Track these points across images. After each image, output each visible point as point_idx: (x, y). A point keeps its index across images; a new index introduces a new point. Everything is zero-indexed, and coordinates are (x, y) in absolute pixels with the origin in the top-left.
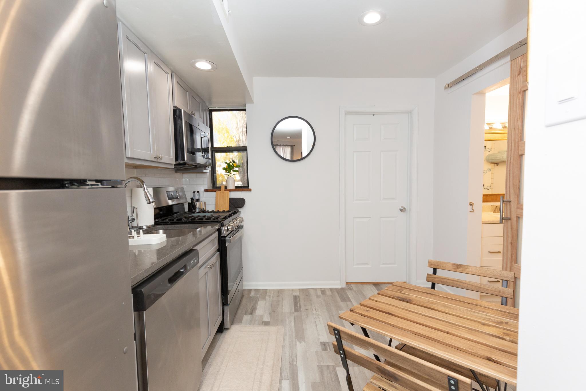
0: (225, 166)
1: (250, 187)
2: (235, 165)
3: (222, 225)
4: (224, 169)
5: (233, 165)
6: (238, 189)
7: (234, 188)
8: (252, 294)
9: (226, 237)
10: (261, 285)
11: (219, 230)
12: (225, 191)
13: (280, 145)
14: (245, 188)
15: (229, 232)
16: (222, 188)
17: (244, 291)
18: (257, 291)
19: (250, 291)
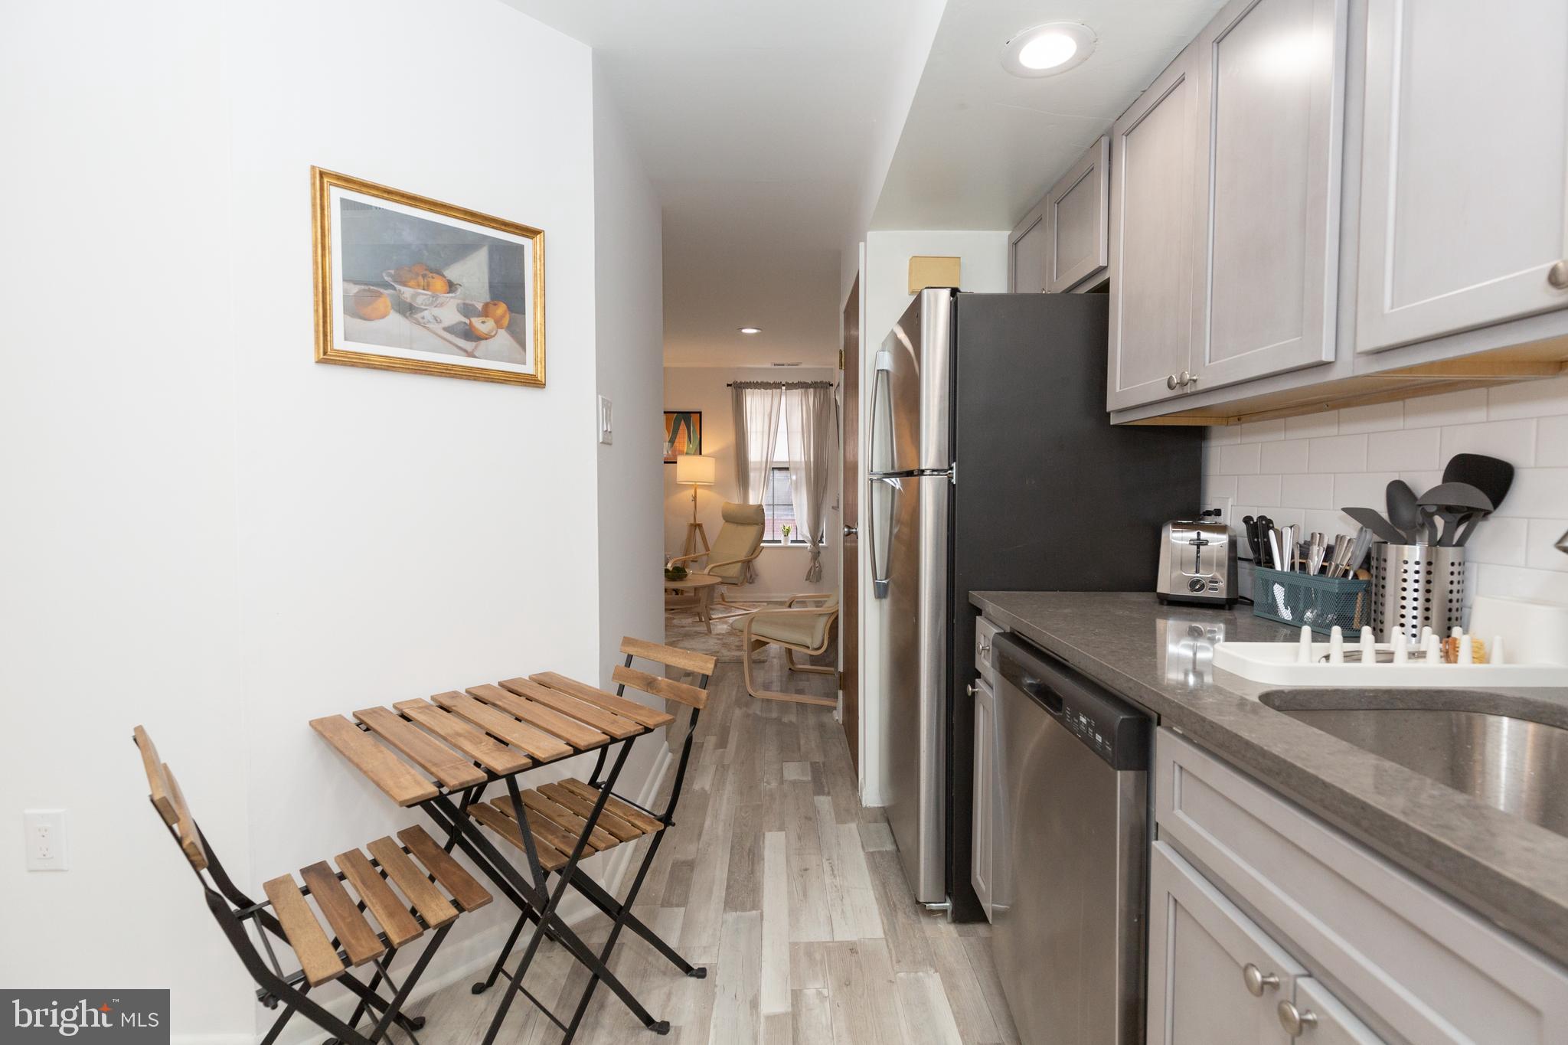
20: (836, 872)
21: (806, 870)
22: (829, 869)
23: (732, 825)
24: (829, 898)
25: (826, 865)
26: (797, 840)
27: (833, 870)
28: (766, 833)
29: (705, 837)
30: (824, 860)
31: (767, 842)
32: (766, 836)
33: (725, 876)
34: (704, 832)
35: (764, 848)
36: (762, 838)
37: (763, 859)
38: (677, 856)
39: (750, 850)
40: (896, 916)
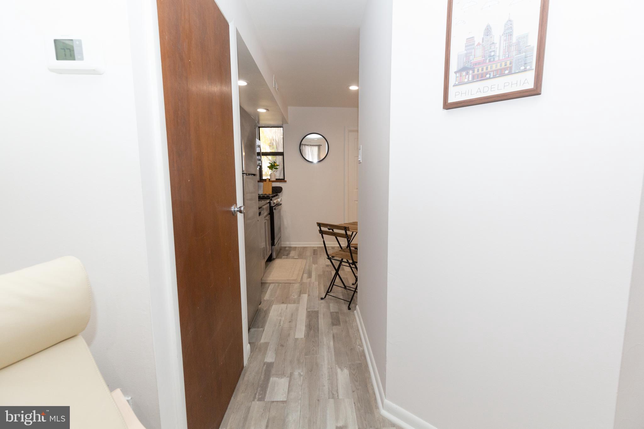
0: (269, 165)
1: (285, 180)
2: (276, 165)
3: (271, 200)
4: (268, 167)
5: (274, 164)
6: (278, 180)
7: (275, 180)
8: (287, 248)
9: (273, 207)
10: (294, 244)
11: (270, 203)
12: (269, 181)
13: (308, 145)
14: (283, 180)
15: (275, 205)
16: (267, 181)
17: (281, 247)
18: (290, 247)
19: (286, 247)
20: (279, 321)
21: (290, 322)
22: (281, 322)
23: (320, 342)
24: (285, 314)
25: (282, 323)
26: (290, 334)
27: (280, 321)
28: (303, 337)
29: (331, 336)
30: (282, 325)
31: (303, 333)
32: (304, 336)
33: (319, 320)
34: (332, 338)
35: (305, 330)
36: (306, 335)
37: (305, 326)
38: (340, 327)
39: (311, 330)
40: (266, 310)
